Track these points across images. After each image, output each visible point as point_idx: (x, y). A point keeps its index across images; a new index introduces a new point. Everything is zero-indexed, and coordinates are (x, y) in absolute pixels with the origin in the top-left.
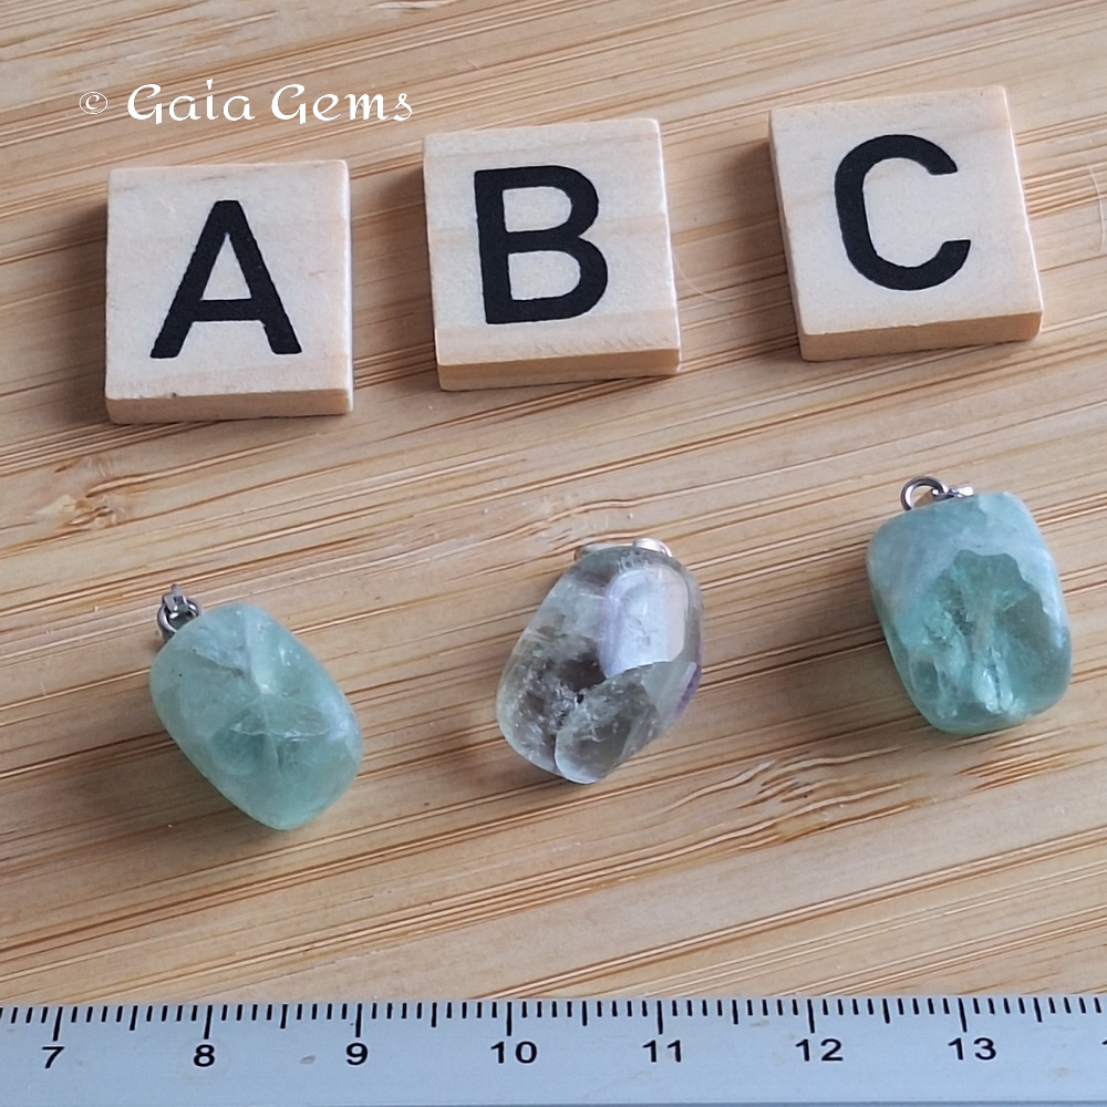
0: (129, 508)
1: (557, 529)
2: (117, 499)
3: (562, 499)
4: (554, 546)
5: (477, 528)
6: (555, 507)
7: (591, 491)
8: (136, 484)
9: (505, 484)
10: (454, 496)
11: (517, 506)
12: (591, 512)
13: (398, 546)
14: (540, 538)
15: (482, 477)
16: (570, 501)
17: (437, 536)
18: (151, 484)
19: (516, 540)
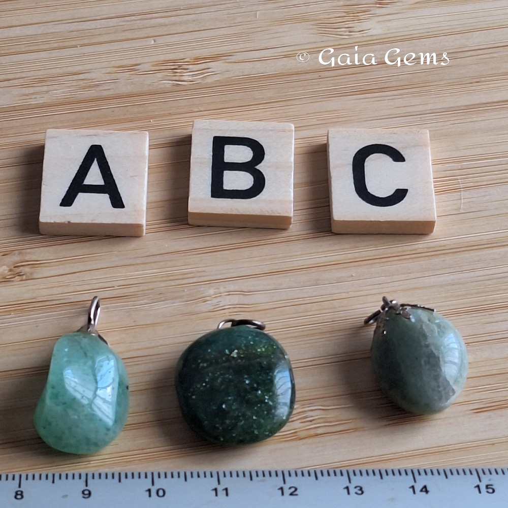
0: (31, 274)
1: (215, 301)
2: (27, 270)
3: (219, 288)
4: (213, 307)
5: (181, 297)
6: (215, 292)
7: (232, 287)
8: (35, 264)
9: (195, 280)
10: (172, 283)
11: (199, 289)
12: (231, 296)
13: (145, 301)
14: (207, 304)
15: (186, 276)
16: (222, 290)
17: (163, 299)
18: (42, 265)
19: (197, 304)
